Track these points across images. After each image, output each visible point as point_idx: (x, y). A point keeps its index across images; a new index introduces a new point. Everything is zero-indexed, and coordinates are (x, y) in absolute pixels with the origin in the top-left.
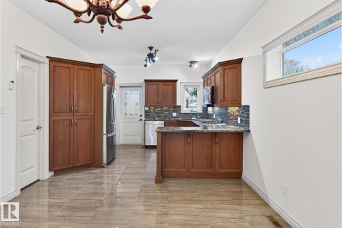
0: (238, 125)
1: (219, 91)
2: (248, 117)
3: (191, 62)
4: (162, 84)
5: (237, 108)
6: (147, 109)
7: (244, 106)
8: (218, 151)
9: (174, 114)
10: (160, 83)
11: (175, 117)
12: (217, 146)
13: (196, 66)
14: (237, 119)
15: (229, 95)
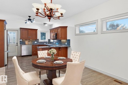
0: (66, 45)
1: (59, 35)
2: (70, 43)
3: (44, 23)
4: (30, 30)
5: (65, 40)
6: (21, 40)
7: (68, 40)
8: (60, 53)
9: (36, 42)
10: (29, 30)
11: (36, 43)
12: (60, 51)
13: (46, 25)
14: (65, 43)
15: (63, 36)
